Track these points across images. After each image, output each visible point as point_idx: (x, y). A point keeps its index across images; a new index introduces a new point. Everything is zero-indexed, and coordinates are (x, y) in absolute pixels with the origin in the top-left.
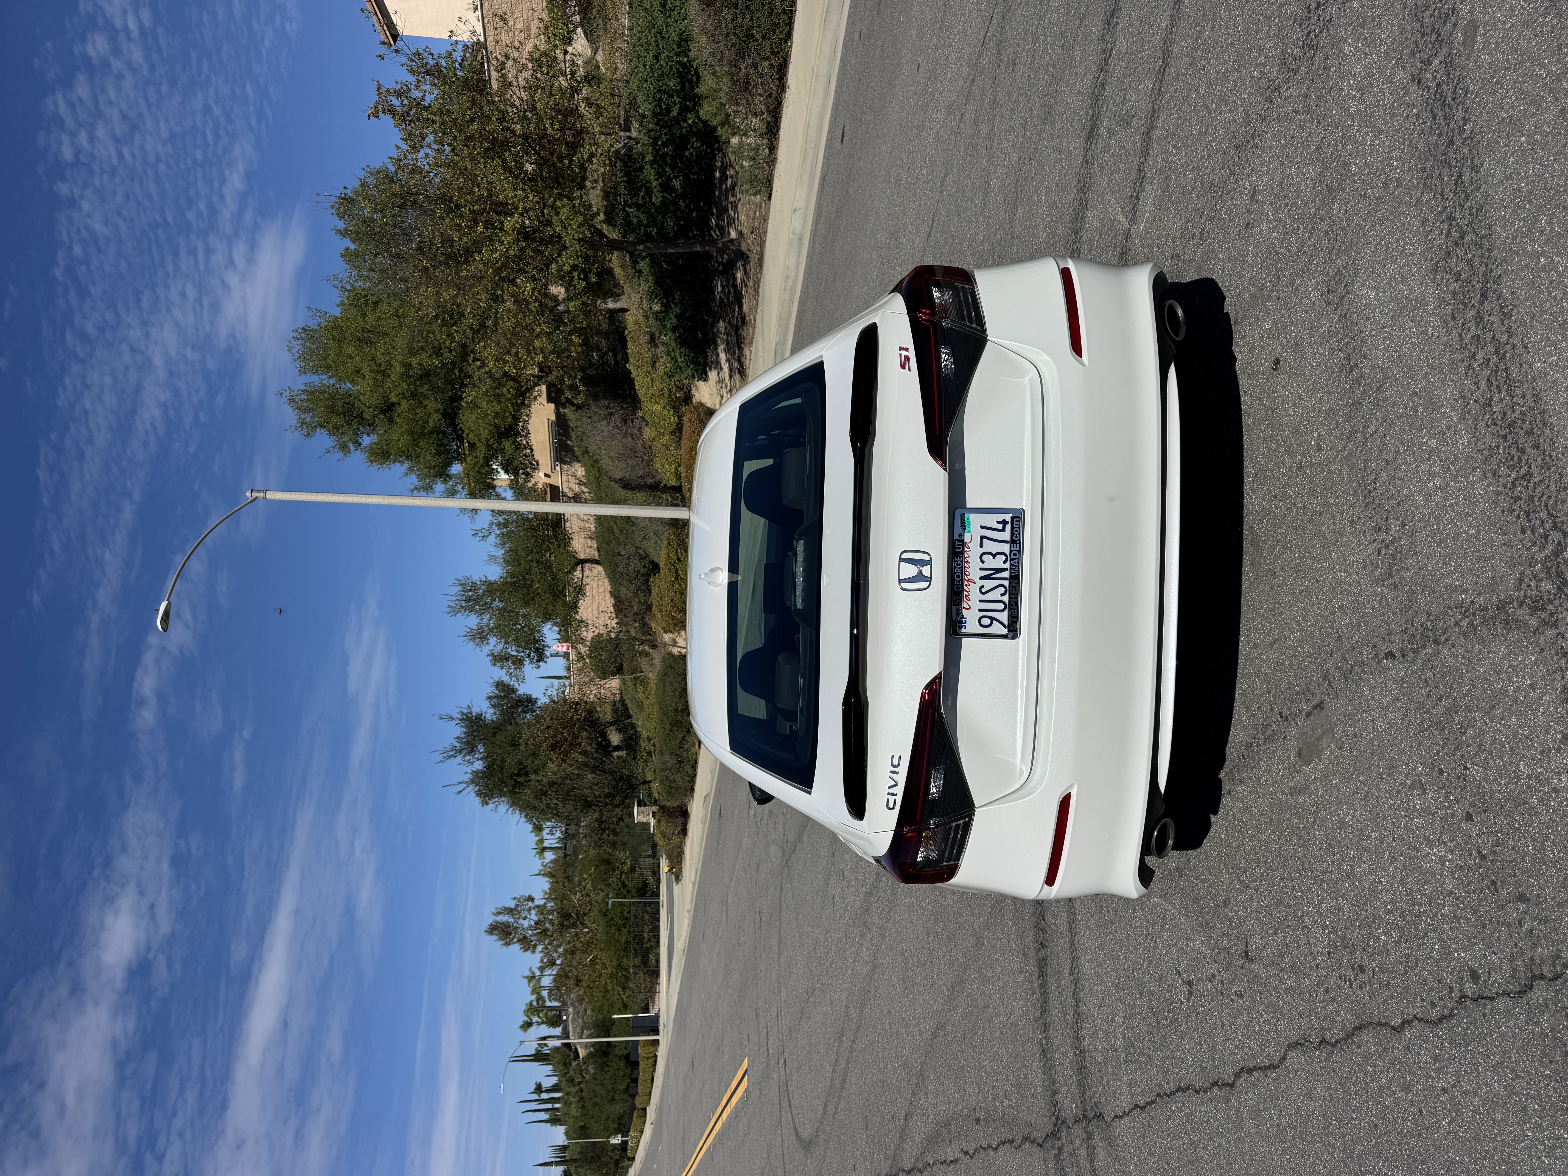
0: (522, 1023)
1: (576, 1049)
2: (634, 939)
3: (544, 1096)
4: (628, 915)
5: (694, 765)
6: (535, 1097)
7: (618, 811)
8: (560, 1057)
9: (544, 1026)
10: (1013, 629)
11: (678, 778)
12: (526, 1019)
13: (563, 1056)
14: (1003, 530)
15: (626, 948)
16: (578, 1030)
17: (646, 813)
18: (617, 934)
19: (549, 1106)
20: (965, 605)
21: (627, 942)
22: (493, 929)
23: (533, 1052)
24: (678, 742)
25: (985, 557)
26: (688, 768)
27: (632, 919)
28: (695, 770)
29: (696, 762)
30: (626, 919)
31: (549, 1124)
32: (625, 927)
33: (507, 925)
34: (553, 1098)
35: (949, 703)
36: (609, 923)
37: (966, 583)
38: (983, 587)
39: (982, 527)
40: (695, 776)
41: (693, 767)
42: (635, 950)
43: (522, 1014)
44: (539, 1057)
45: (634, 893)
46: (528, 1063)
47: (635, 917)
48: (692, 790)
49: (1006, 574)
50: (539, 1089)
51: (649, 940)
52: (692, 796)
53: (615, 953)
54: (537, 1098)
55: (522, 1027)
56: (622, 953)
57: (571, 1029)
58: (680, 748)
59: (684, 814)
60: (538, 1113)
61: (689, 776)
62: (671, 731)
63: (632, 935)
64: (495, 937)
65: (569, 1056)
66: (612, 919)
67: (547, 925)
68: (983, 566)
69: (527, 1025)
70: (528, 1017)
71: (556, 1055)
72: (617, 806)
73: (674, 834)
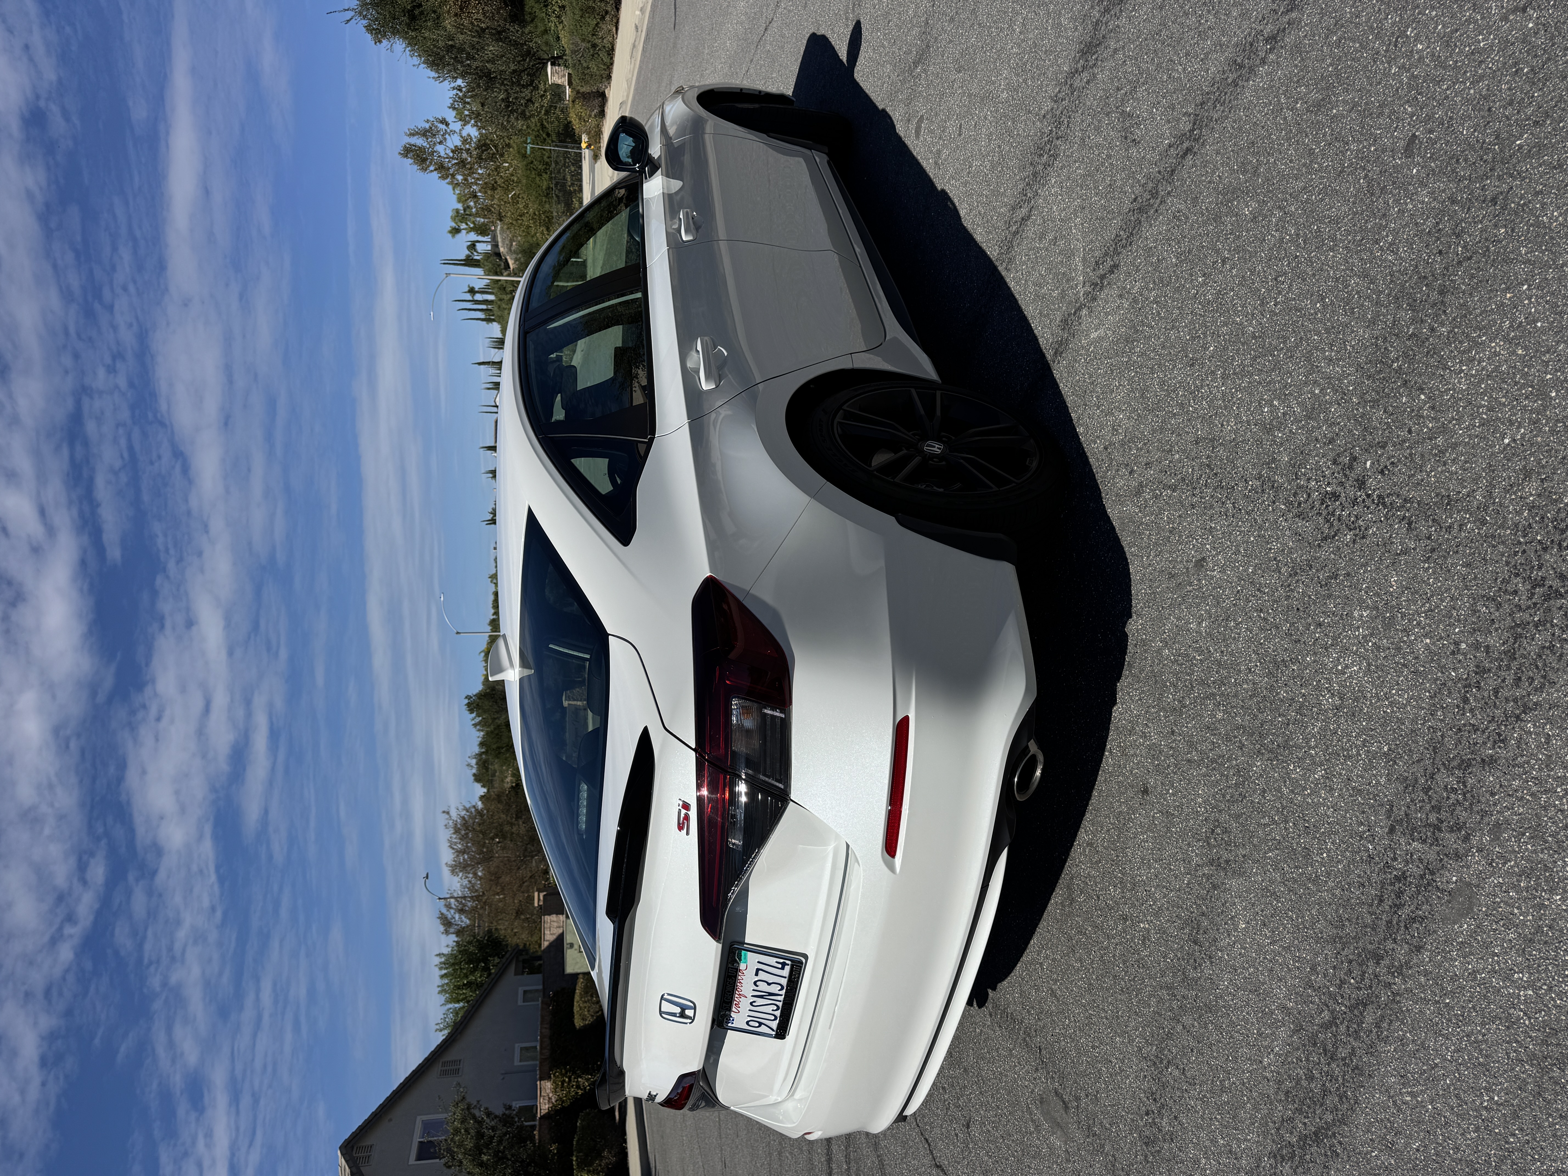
0: (450, 229)
1: (506, 259)
2: (556, 185)
3: (478, 297)
4: (548, 160)
5: (611, 52)
6: (468, 297)
7: (527, 93)
8: (490, 266)
9: (472, 233)
10: (781, 1032)
11: (592, 65)
12: (454, 225)
13: (493, 265)
14: (783, 968)
15: (548, 194)
16: (507, 242)
17: (561, 74)
18: (538, 179)
19: (484, 307)
20: (734, 1009)
21: (549, 188)
22: (408, 151)
23: (463, 257)
24: (590, 29)
25: (758, 983)
26: (603, 55)
27: (553, 165)
28: (612, 58)
29: (613, 49)
30: (547, 164)
31: (485, 322)
32: (546, 173)
33: (421, 149)
34: (487, 301)
35: (711, 1061)
36: (529, 166)
37: (736, 996)
38: (755, 1002)
39: (758, 962)
40: (612, 64)
41: (609, 54)
42: (557, 196)
43: (449, 219)
44: (469, 262)
45: (554, 137)
46: (459, 267)
47: (557, 163)
48: (609, 77)
49: (781, 998)
50: (472, 291)
51: (573, 184)
52: (609, 83)
53: (537, 198)
54: (471, 299)
55: (450, 232)
56: (544, 199)
57: (499, 240)
58: (593, 35)
59: (602, 97)
60: (473, 312)
61: (604, 64)
62: (581, 17)
63: (554, 182)
64: (410, 161)
65: (499, 265)
66: (532, 162)
67: (465, 155)
68: (756, 988)
69: (455, 231)
70: (456, 223)
71: (486, 263)
72: (524, 86)
73: (590, 116)
